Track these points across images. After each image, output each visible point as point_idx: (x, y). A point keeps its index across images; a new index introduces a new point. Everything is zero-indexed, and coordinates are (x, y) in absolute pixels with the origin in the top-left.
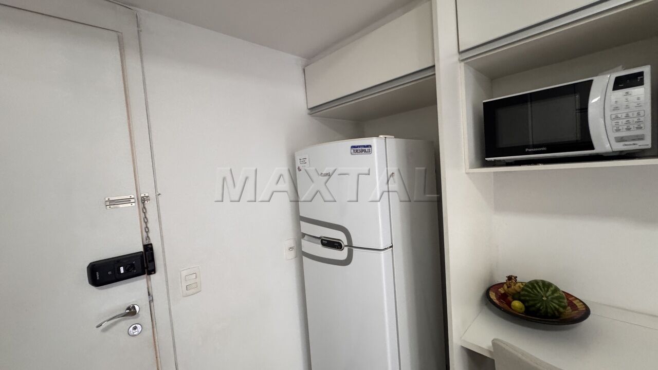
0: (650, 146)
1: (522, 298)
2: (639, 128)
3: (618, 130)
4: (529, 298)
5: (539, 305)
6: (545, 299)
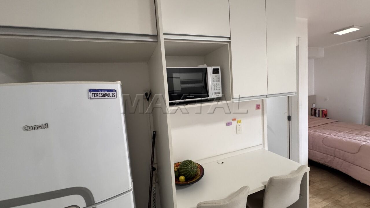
0: (221, 96)
1: (183, 173)
2: (219, 89)
3: (215, 90)
4: (186, 172)
5: (191, 173)
6: (193, 169)
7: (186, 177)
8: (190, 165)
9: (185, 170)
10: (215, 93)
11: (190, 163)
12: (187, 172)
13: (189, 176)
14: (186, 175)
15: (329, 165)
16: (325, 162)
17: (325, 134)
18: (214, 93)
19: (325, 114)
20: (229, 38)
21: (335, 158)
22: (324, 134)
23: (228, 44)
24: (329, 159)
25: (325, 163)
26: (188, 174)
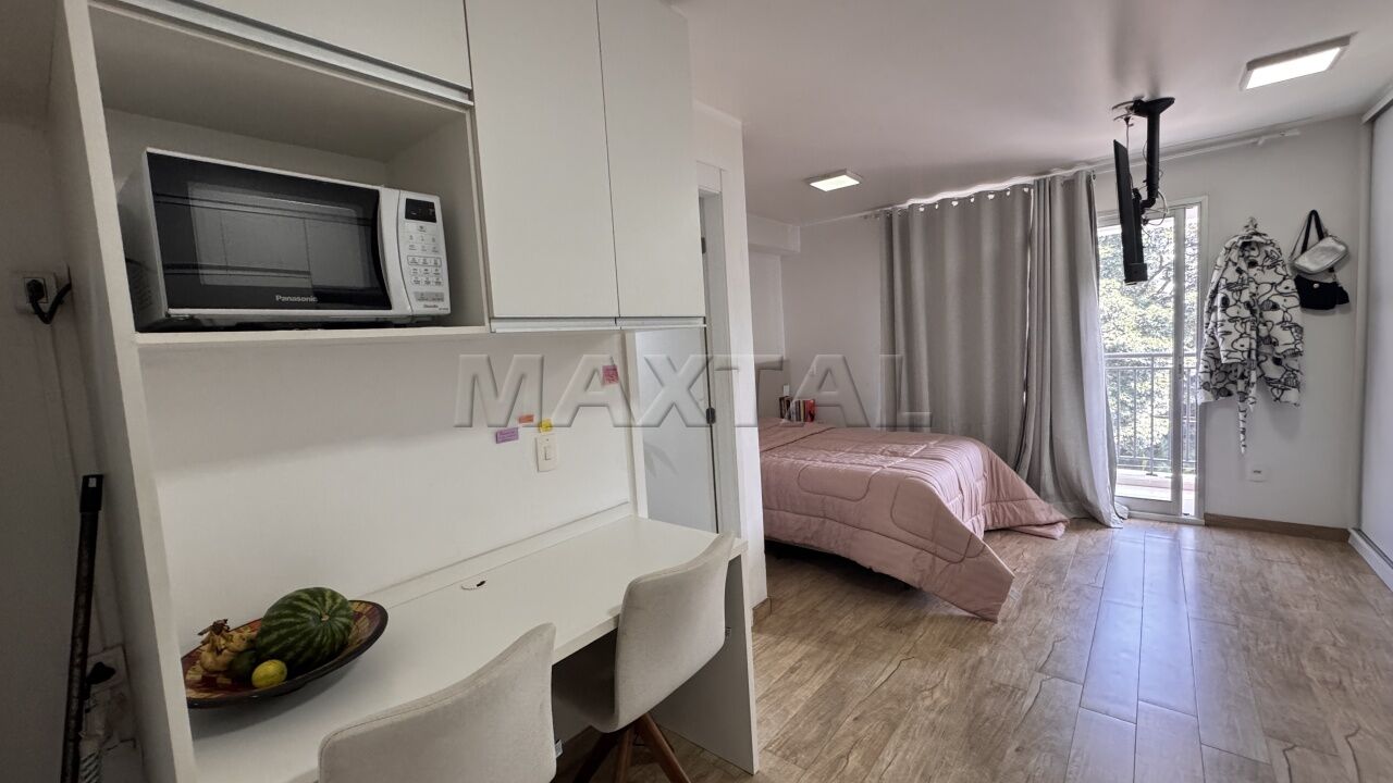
0: (449, 311)
1: (274, 650)
2: (438, 283)
3: (417, 282)
4: (291, 639)
5: (318, 639)
6: (326, 618)
7: (289, 664)
8: (312, 605)
9: (283, 631)
10: (422, 297)
11: (315, 599)
12: (298, 636)
13: (309, 653)
14: (290, 655)
15: (814, 544)
16: (806, 538)
17: (805, 459)
18: (416, 293)
19: (809, 413)
20: (469, 93)
21: (824, 522)
22: (803, 462)
23: (464, 115)
24: (814, 528)
25: (806, 542)
26: (303, 643)
